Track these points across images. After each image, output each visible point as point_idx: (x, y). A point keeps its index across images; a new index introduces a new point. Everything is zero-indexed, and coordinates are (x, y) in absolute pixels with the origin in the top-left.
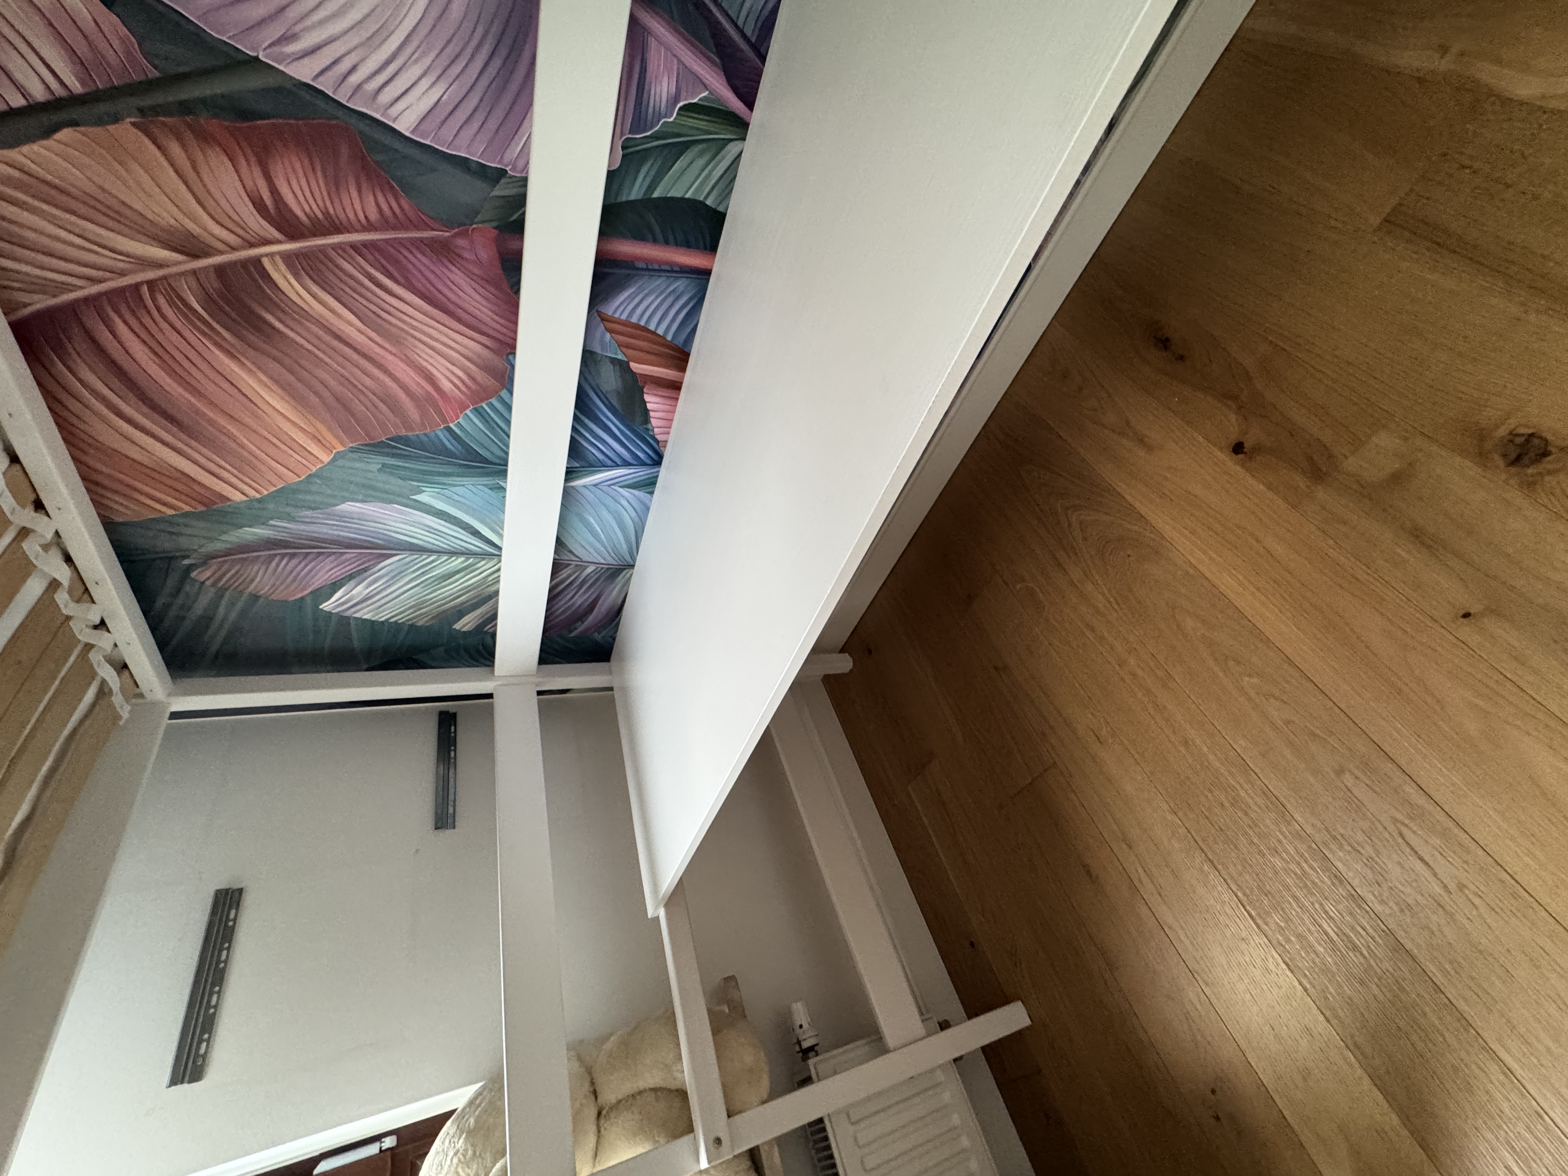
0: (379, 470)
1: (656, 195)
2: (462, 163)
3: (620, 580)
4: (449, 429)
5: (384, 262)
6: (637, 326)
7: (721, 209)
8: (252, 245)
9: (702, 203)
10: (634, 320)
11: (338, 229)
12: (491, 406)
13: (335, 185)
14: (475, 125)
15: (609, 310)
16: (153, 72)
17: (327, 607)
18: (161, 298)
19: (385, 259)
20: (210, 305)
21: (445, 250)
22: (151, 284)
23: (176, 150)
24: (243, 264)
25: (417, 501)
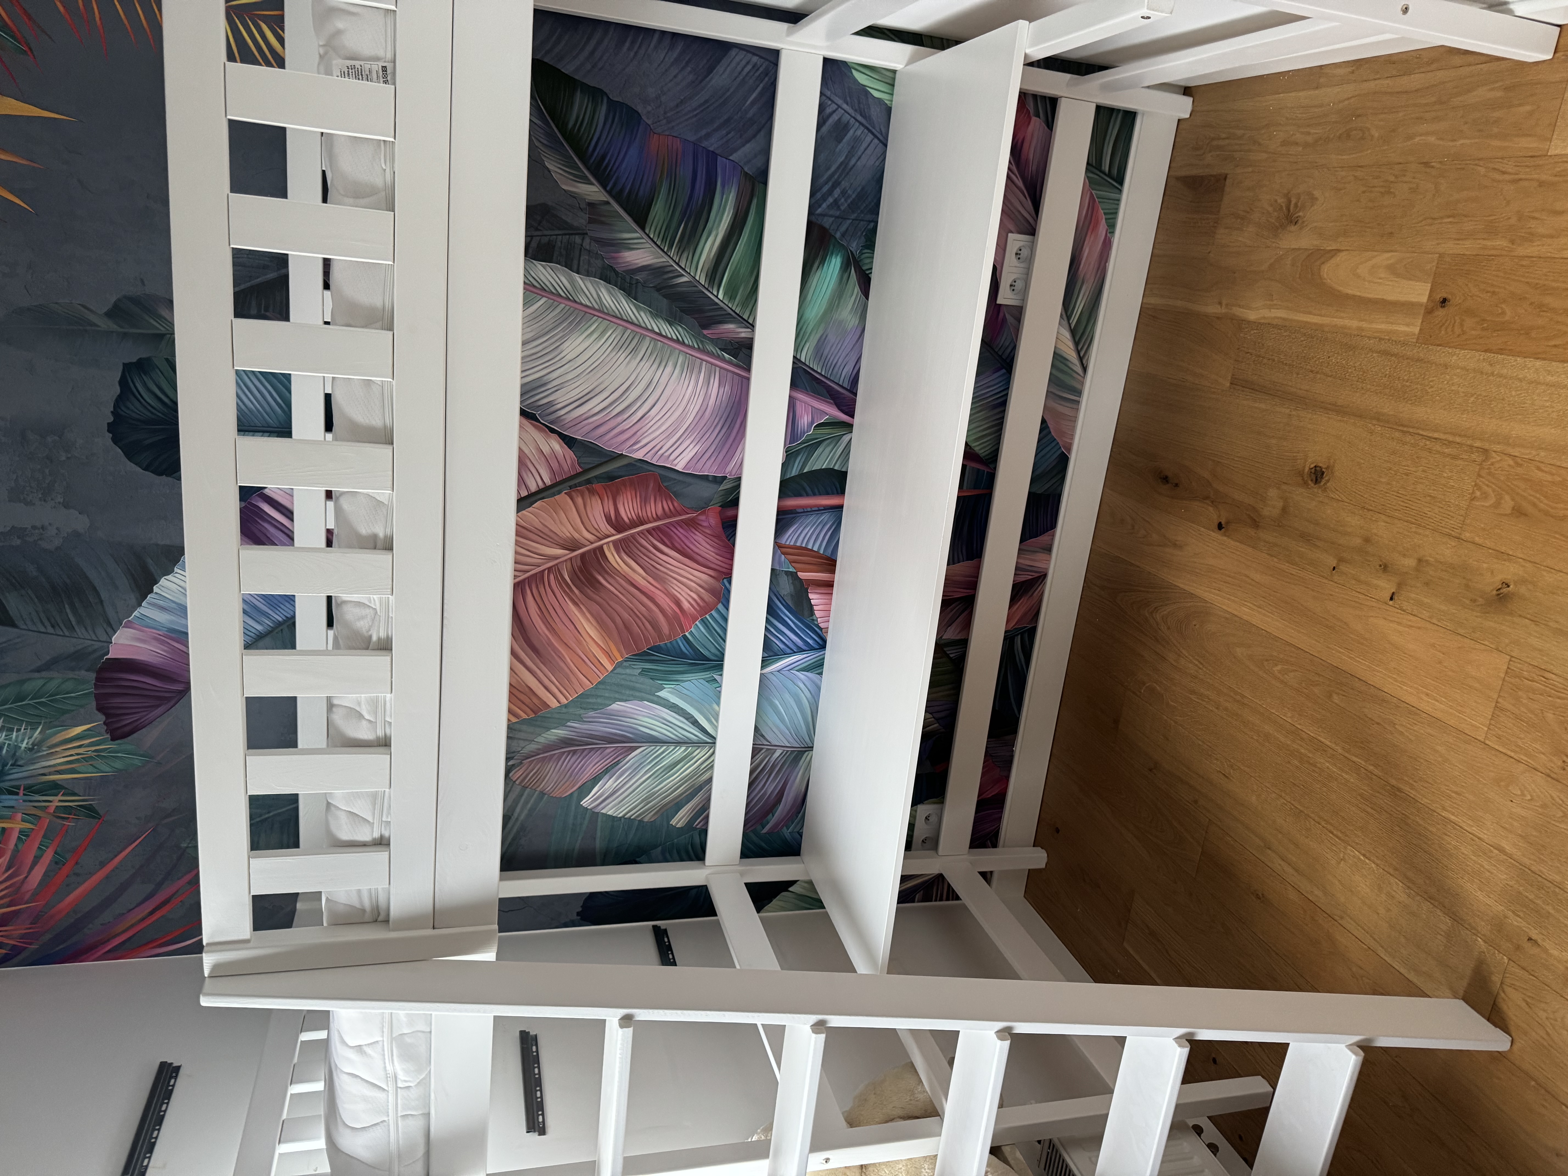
0: (640, 674)
1: (805, 470)
2: (705, 478)
3: (802, 763)
4: (685, 637)
5: (661, 535)
6: (801, 548)
7: (844, 470)
8: (601, 539)
9: (832, 469)
10: (798, 544)
11: (642, 523)
12: (712, 616)
13: (645, 501)
14: (713, 459)
15: (783, 540)
16: (579, 470)
17: (585, 802)
18: (552, 577)
19: (662, 534)
20: (574, 575)
21: (692, 524)
22: (549, 569)
23: (579, 501)
24: (594, 550)
25: (659, 697)
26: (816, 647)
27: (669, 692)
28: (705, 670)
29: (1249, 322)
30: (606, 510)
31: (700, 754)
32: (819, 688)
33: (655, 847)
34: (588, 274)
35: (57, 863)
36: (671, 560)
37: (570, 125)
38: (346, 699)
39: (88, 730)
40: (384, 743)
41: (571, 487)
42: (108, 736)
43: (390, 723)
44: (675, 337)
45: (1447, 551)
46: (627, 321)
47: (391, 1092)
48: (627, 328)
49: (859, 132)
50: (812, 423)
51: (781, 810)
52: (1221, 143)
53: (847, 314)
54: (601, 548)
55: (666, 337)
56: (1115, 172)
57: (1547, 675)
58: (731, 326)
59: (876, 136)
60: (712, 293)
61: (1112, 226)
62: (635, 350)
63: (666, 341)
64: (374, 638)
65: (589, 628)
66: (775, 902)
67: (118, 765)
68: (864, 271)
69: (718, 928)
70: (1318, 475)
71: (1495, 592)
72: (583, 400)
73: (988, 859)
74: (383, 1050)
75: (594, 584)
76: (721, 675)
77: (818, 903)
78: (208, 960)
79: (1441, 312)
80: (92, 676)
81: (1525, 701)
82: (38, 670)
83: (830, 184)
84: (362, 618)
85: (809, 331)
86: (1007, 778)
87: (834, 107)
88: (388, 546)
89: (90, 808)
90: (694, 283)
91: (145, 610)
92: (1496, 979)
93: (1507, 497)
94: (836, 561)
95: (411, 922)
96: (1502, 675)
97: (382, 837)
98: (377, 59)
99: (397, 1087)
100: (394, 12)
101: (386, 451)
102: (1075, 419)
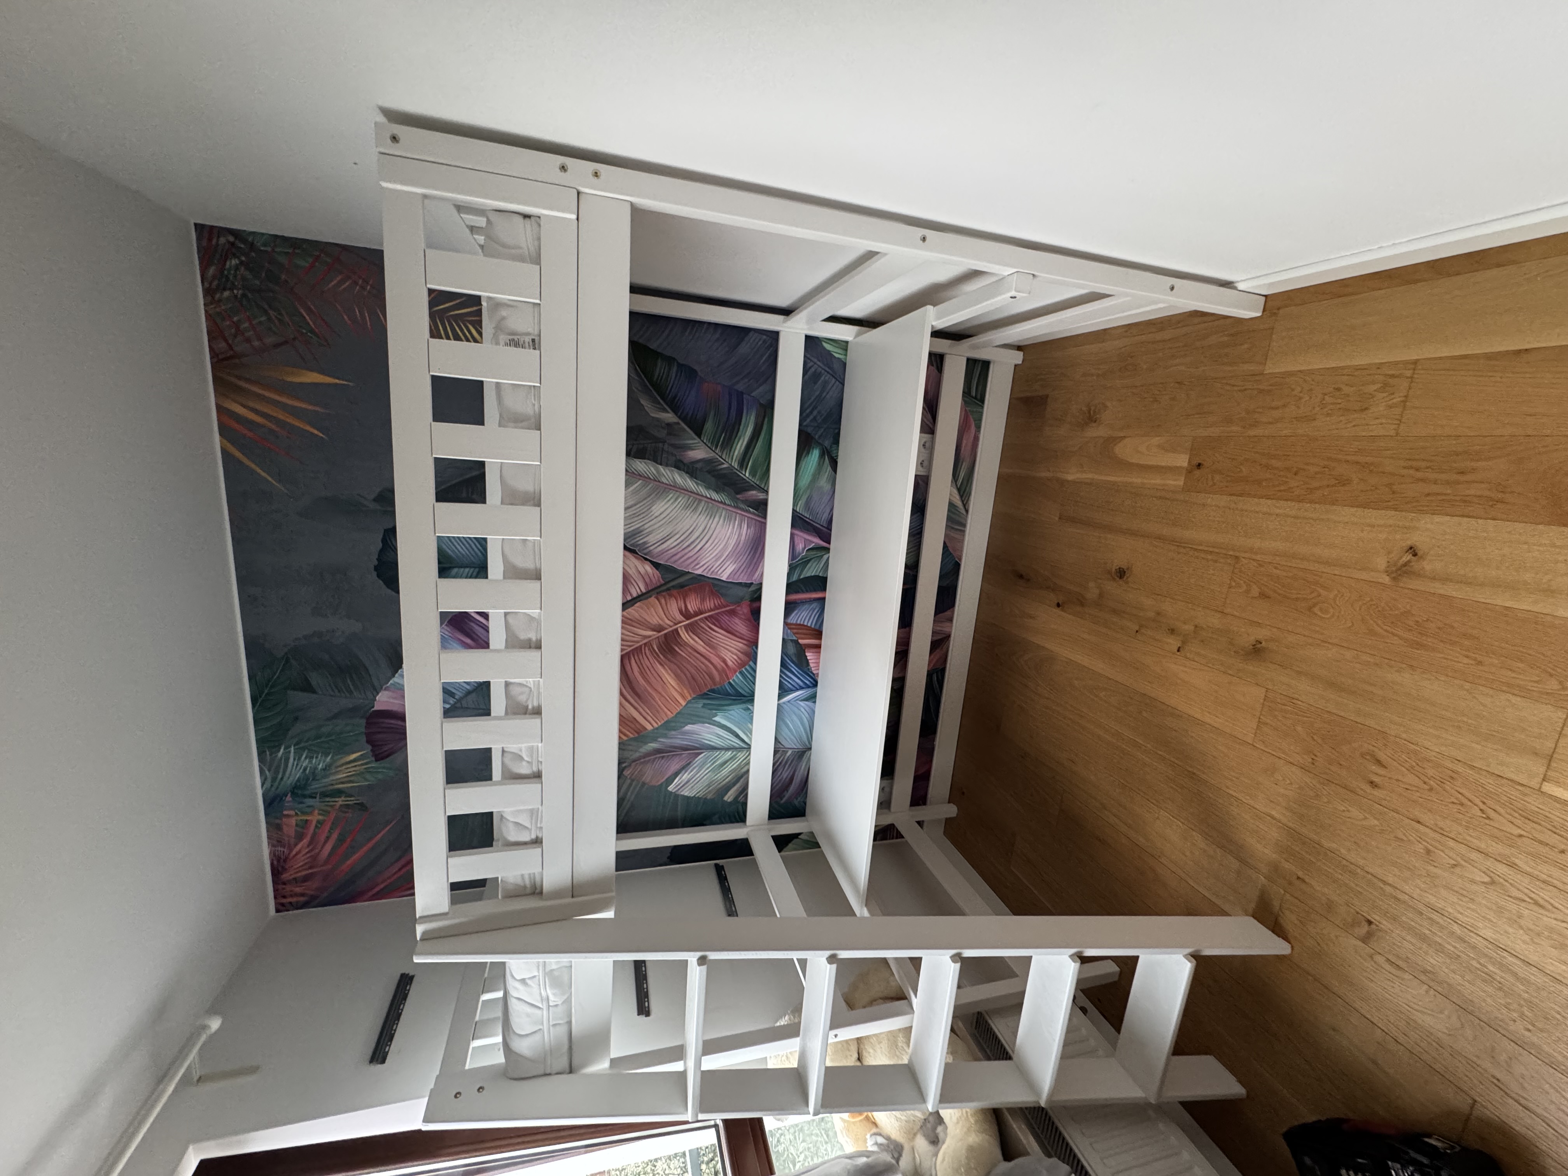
0: (702, 707)
1: (802, 577)
2: (740, 584)
3: (805, 758)
4: (730, 683)
6: (800, 625)
7: (825, 576)
8: (676, 624)
9: (818, 576)
10: (798, 622)
11: (702, 614)
12: (746, 669)
13: (703, 600)
14: (744, 572)
15: (790, 620)
16: (663, 582)
17: (671, 788)
18: (647, 648)
19: (714, 620)
20: (660, 647)
21: (733, 613)
22: (645, 644)
23: (663, 601)
24: (672, 631)
25: (714, 721)
26: (811, 685)
27: (720, 717)
28: (744, 702)
29: (1068, 481)
30: (679, 606)
31: (741, 755)
32: (814, 711)
33: (715, 815)
34: (667, 465)
35: (341, 840)
36: (720, 636)
37: (655, 379)
38: (512, 747)
39: (362, 755)
40: (537, 776)
41: (657, 593)
42: (373, 759)
43: (541, 762)
44: (720, 500)
45: (1215, 621)
46: (691, 492)
47: (545, 1009)
48: (690, 496)
49: (827, 378)
50: (805, 548)
51: (792, 789)
52: (1043, 377)
53: (823, 483)
54: (676, 630)
55: (714, 500)
56: (979, 397)
57: (1294, 701)
58: (754, 492)
59: (837, 380)
60: (742, 473)
61: (978, 428)
62: (696, 509)
63: (713, 502)
64: (530, 707)
65: (669, 679)
66: (790, 845)
67: (380, 776)
68: (833, 457)
69: (755, 863)
70: (1121, 573)
71: (1252, 647)
72: (665, 540)
73: (922, 813)
74: (539, 981)
75: (673, 653)
76: (753, 706)
77: (817, 845)
78: (420, 929)
79: (1197, 473)
80: (365, 721)
81: (1280, 718)
82: (329, 719)
83: (811, 408)
84: (522, 693)
85: (801, 493)
86: (931, 761)
87: (812, 364)
88: (538, 646)
89: (361, 804)
90: (731, 468)
92: (1276, 904)
93: (1254, 586)
94: (822, 632)
95: (557, 894)
96: (1262, 701)
97: (537, 837)
98: (528, 334)
99: (549, 1006)
100: (539, 304)
101: (537, 584)
102: (963, 541)
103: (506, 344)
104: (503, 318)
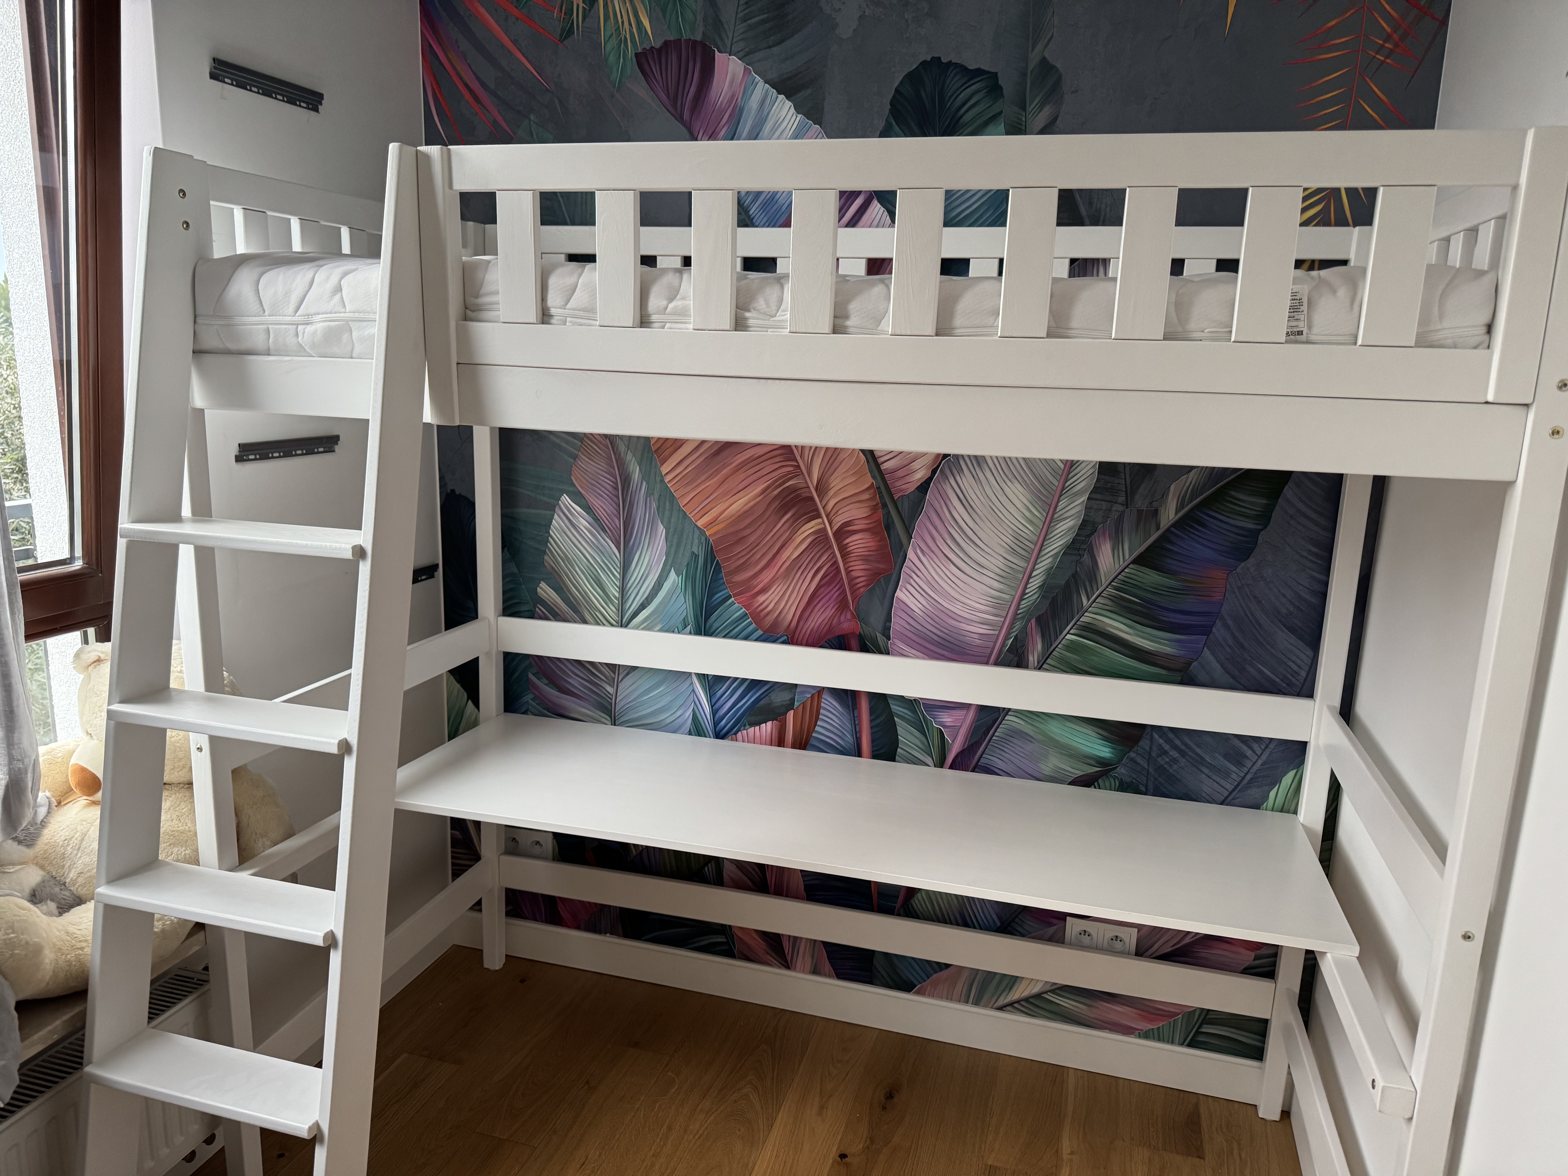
0: (693, 553)
1: (897, 719)
2: (889, 619)
3: (599, 714)
4: (729, 597)
5: (831, 575)
6: (818, 713)
7: (897, 758)
8: (827, 516)
9: (897, 746)
10: (822, 711)
11: (843, 556)
12: (750, 624)
13: (865, 559)
14: (907, 627)
15: (826, 696)
16: (896, 497)
17: (566, 499)
18: (791, 469)
19: (833, 576)
20: (793, 490)
21: (842, 605)
22: (798, 467)
23: (866, 496)
24: (817, 510)
25: (670, 571)
26: (718, 729)
27: (674, 581)
28: (696, 617)
30: (856, 522)
31: (611, 612)
32: (675, 732)
33: (518, 567)
34: (1088, 508)
36: (806, 584)
37: (1233, 493)
39: (646, 32)
40: (644, 321)
41: (878, 488)
42: (640, 50)
43: (663, 327)
44: (1027, 591)
46: (1042, 545)
47: (294, 318)
48: (1036, 544)
49: (1234, 776)
50: (944, 727)
51: (552, 693)
52: (1236, 1152)
53: (1053, 762)
54: (819, 516)
55: (1027, 583)
56: (1201, 1038)
58: (1039, 646)
59: (1231, 793)
60: (1071, 628)
61: (1146, 1035)
62: (1014, 552)
63: (1024, 582)
64: (747, 314)
65: (739, 503)
66: (458, 686)
67: (612, 59)
68: (1097, 780)
69: (433, 632)
72: (965, 503)
73: (494, 908)
74: (336, 313)
75: (784, 509)
76: (690, 633)
77: (454, 734)
78: (433, 151)
80: (699, 38)
83: (1183, 747)
84: (767, 304)
85: (1038, 724)
86: (579, 925)
87: (1259, 751)
88: (837, 329)
89: (570, 32)
90: (1082, 611)
91: (761, 88)
94: (804, 749)
95: (465, 342)
97: (551, 316)
98: (1310, 327)
99: (298, 325)
100: (1355, 344)
101: (931, 330)
102: (949, 998)
103: (1294, 294)
104: (1334, 291)
